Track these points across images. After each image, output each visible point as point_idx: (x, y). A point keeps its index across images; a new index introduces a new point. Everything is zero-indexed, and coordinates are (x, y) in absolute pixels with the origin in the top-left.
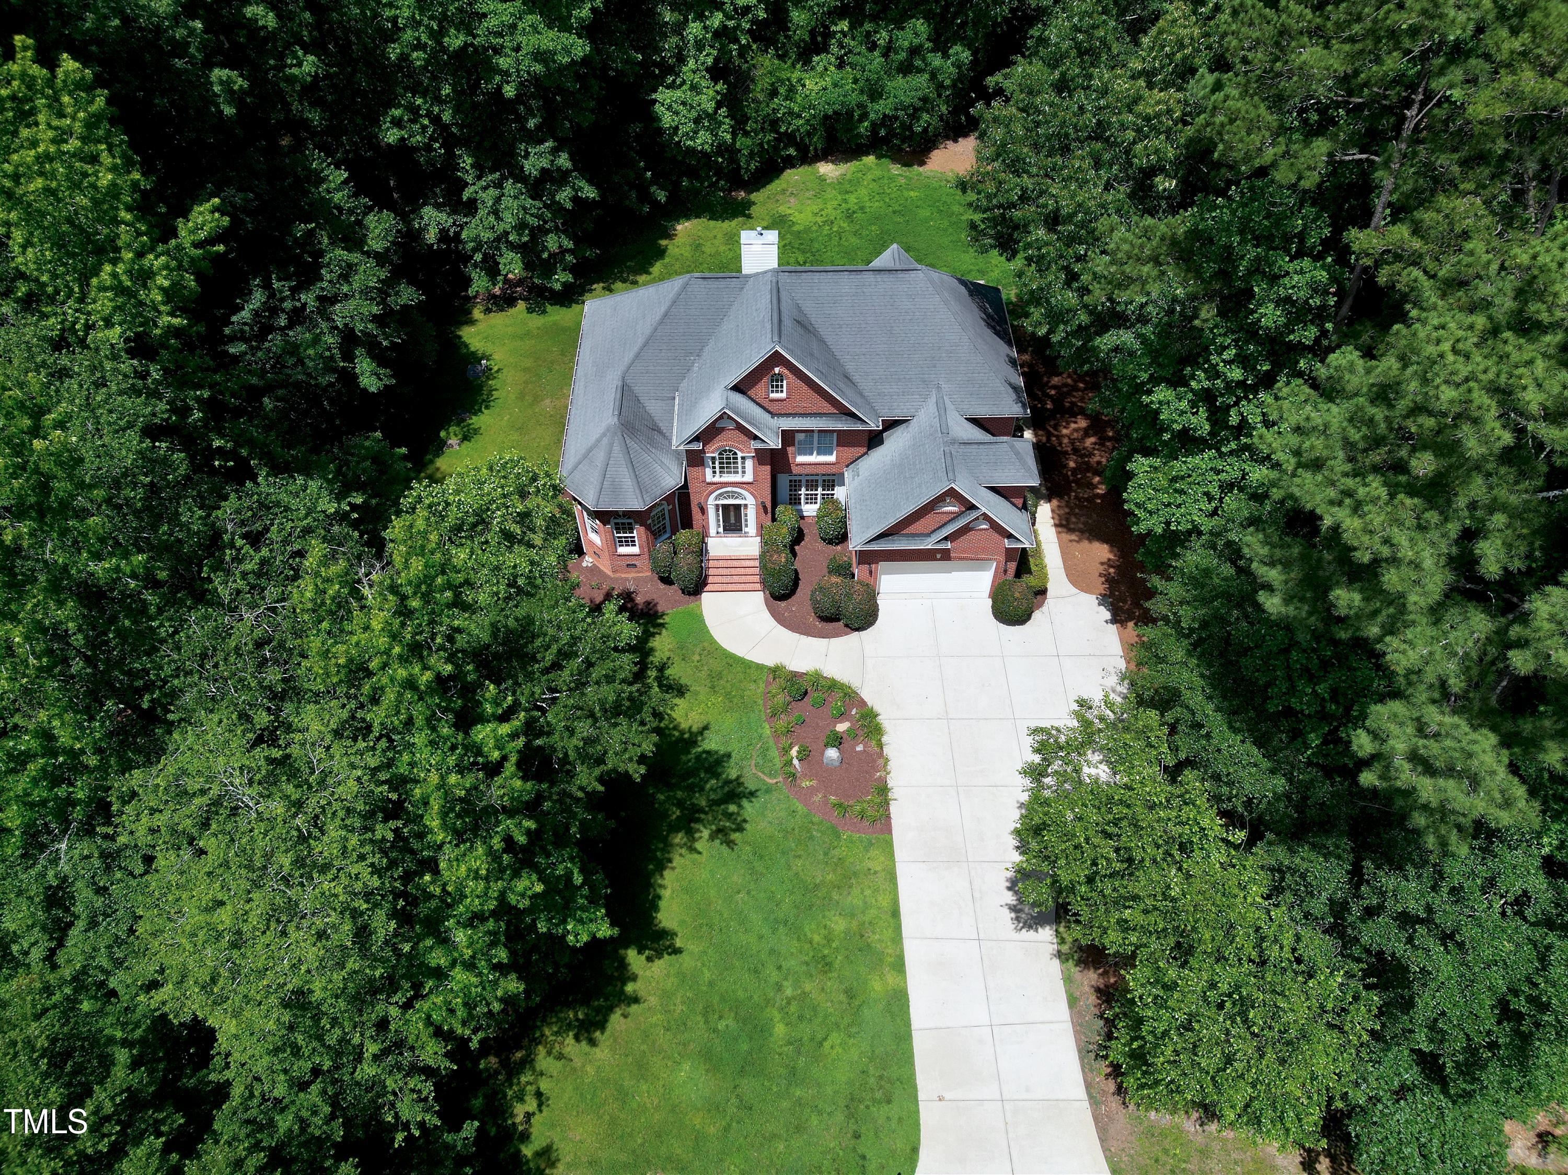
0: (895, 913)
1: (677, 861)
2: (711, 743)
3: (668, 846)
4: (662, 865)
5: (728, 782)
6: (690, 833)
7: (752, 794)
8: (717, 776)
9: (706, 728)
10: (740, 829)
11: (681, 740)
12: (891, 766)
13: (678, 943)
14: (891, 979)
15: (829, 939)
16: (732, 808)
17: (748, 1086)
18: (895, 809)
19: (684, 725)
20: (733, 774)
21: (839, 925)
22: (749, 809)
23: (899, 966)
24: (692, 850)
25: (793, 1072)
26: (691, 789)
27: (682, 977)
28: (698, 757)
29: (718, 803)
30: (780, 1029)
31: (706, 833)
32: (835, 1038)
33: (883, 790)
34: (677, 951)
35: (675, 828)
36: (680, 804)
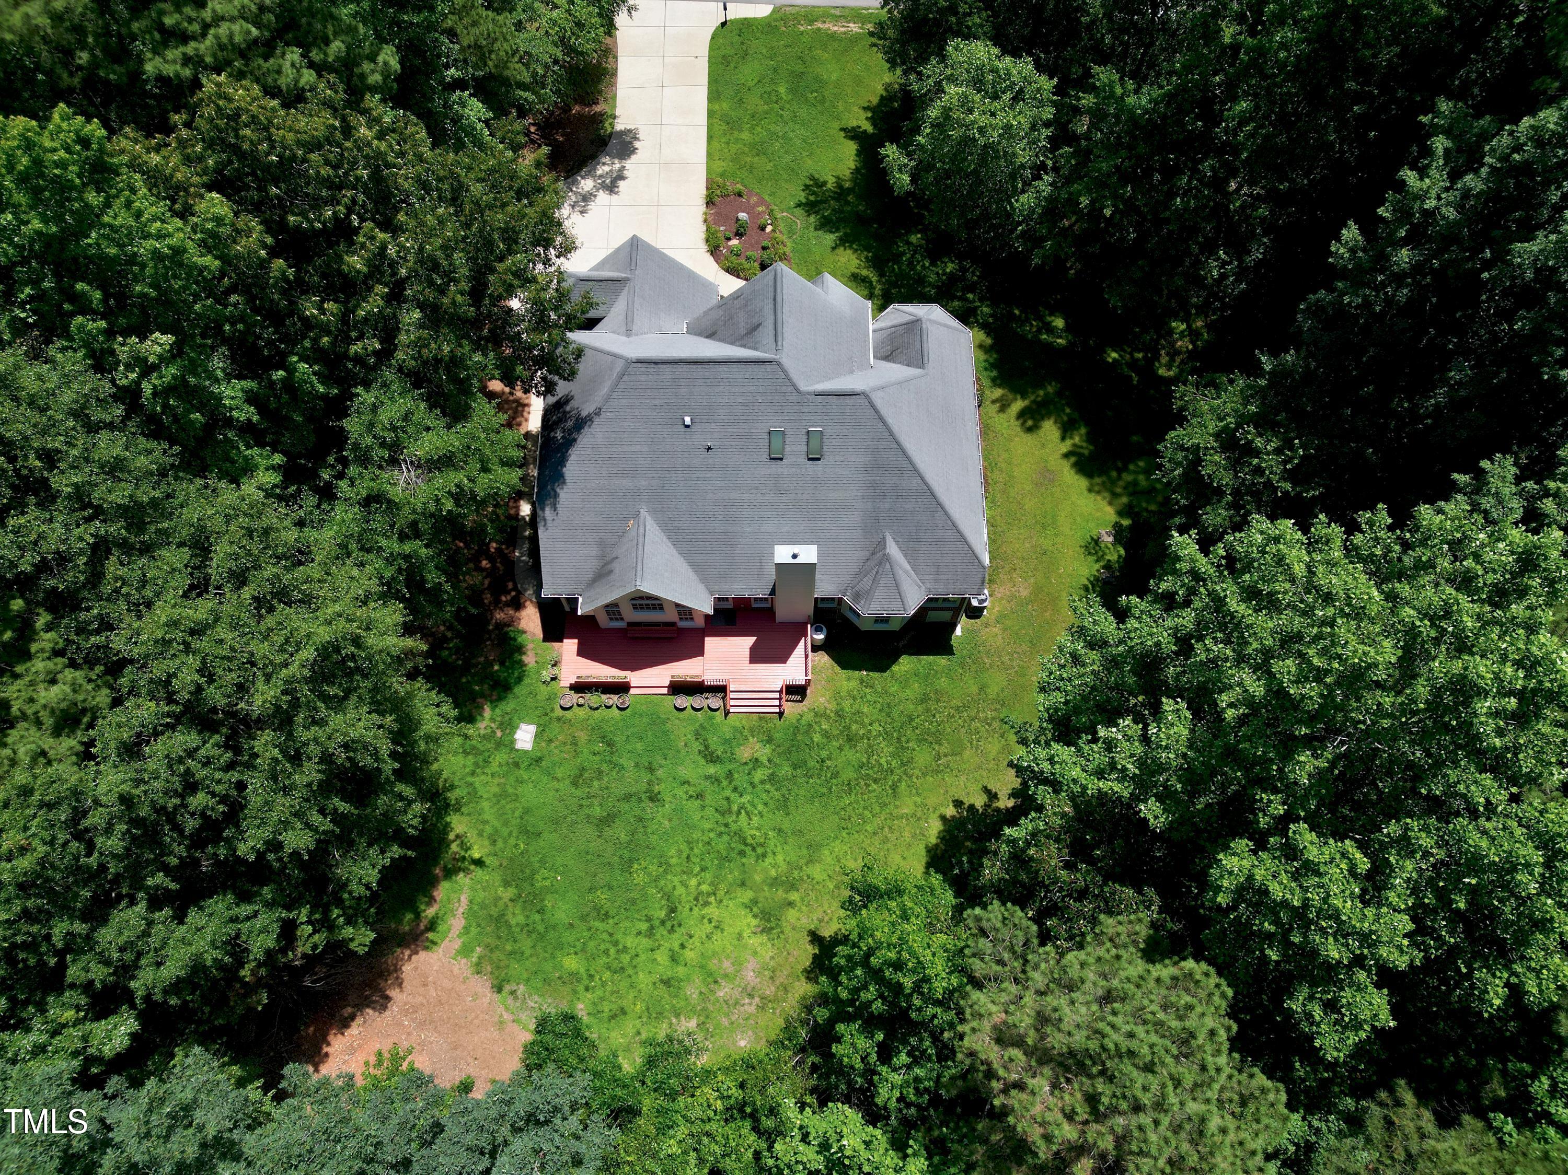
0: (710, 138)
1: (847, 173)
2: (830, 238)
3: (854, 180)
4: (857, 171)
5: (816, 213)
6: (840, 186)
7: (799, 205)
8: (824, 217)
9: (834, 249)
10: (807, 187)
11: (852, 242)
12: (701, 218)
13: (843, 134)
14: (717, 107)
15: (753, 128)
16: (812, 198)
17: (799, 68)
18: (704, 192)
19: (849, 252)
20: (812, 219)
21: (745, 136)
22: (802, 197)
23: (711, 114)
24: (838, 178)
25: (775, 70)
26: (842, 212)
27: (838, 118)
28: (838, 230)
29: (821, 202)
30: (782, 90)
31: (829, 186)
32: (751, 84)
33: (710, 202)
34: (842, 129)
35: (849, 191)
36: (847, 203)
